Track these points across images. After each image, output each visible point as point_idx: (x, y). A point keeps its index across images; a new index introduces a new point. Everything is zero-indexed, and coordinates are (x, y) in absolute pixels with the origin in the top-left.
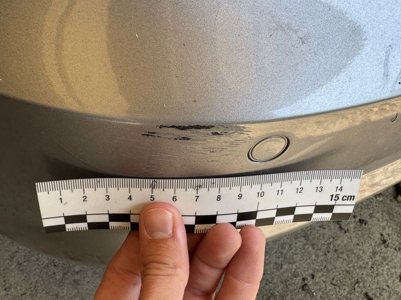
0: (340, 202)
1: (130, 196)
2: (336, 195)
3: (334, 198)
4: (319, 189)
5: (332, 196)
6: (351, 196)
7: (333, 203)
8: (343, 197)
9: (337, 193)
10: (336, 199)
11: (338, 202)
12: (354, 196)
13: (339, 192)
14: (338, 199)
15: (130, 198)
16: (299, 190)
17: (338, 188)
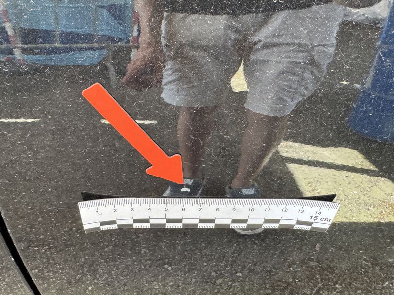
0: (318, 220)
3: (313, 218)
4: (301, 211)
6: (328, 219)
7: (312, 220)
9: (316, 215)
10: (315, 219)
11: (316, 221)
12: (330, 219)
13: (317, 215)
16: (284, 210)
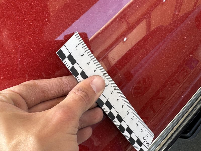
1: (95, 71)
2: (145, 139)
5: (144, 138)
8: (147, 142)
14: (144, 142)
15: (94, 71)
17: (147, 136)
